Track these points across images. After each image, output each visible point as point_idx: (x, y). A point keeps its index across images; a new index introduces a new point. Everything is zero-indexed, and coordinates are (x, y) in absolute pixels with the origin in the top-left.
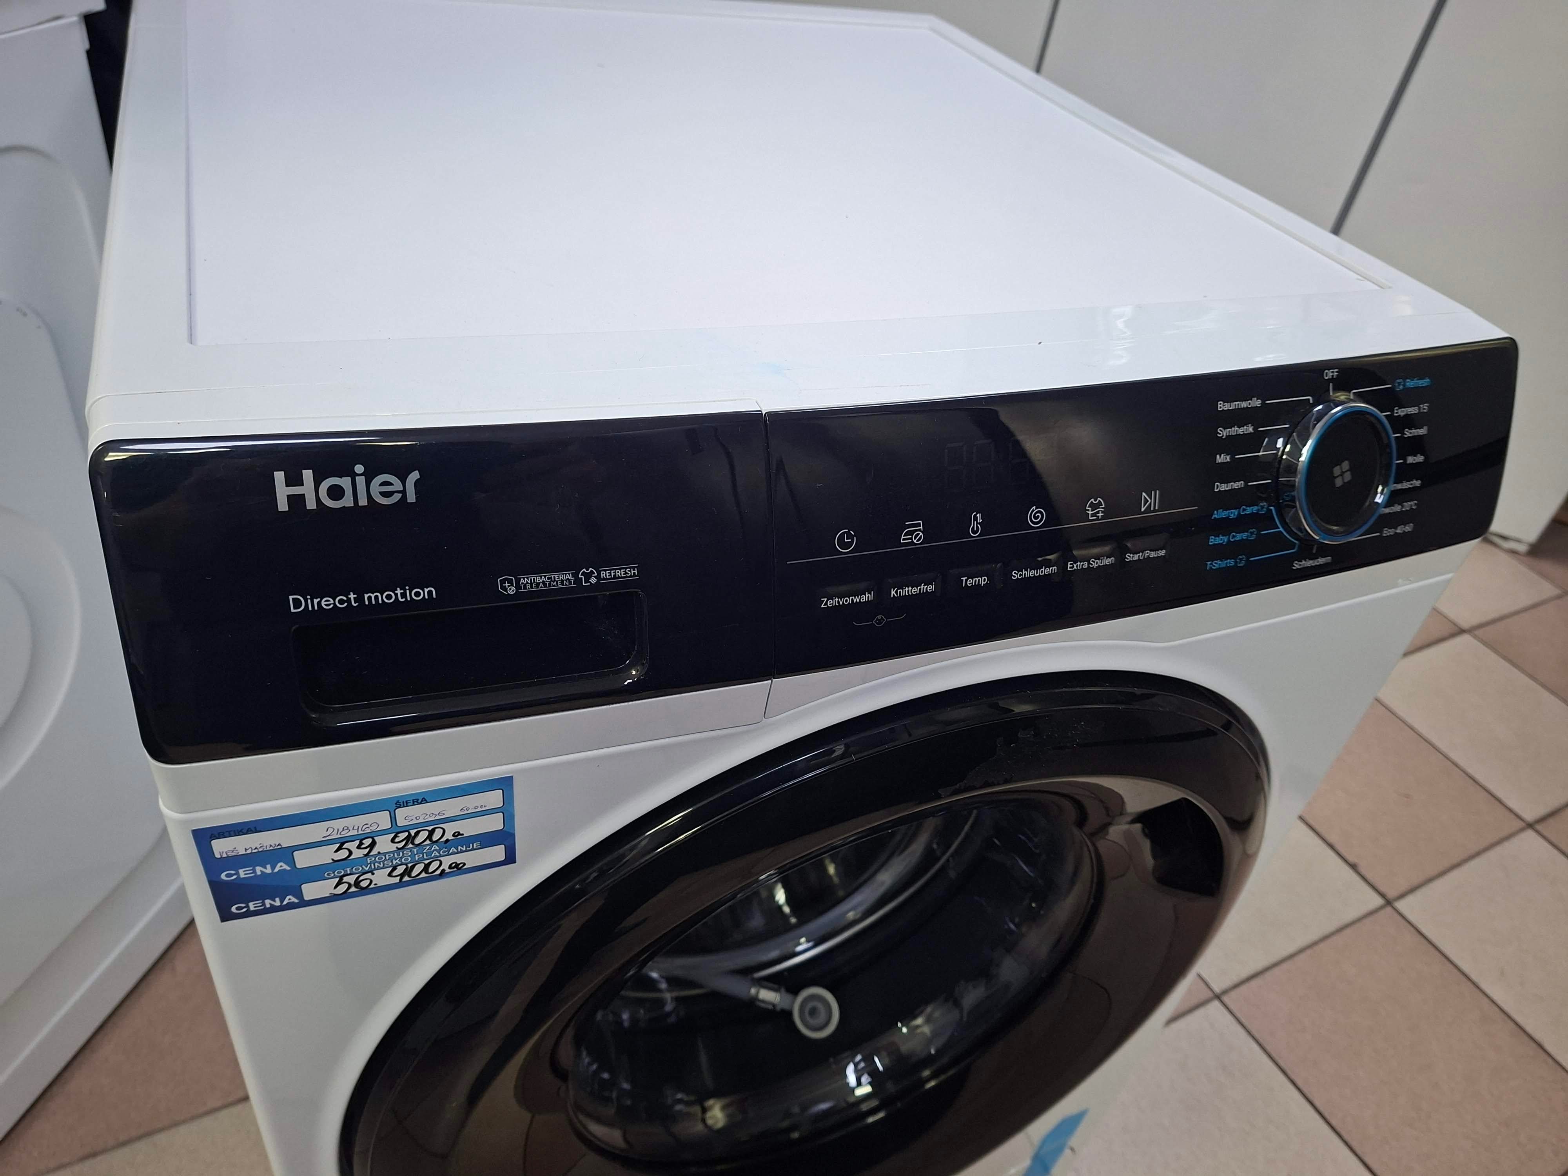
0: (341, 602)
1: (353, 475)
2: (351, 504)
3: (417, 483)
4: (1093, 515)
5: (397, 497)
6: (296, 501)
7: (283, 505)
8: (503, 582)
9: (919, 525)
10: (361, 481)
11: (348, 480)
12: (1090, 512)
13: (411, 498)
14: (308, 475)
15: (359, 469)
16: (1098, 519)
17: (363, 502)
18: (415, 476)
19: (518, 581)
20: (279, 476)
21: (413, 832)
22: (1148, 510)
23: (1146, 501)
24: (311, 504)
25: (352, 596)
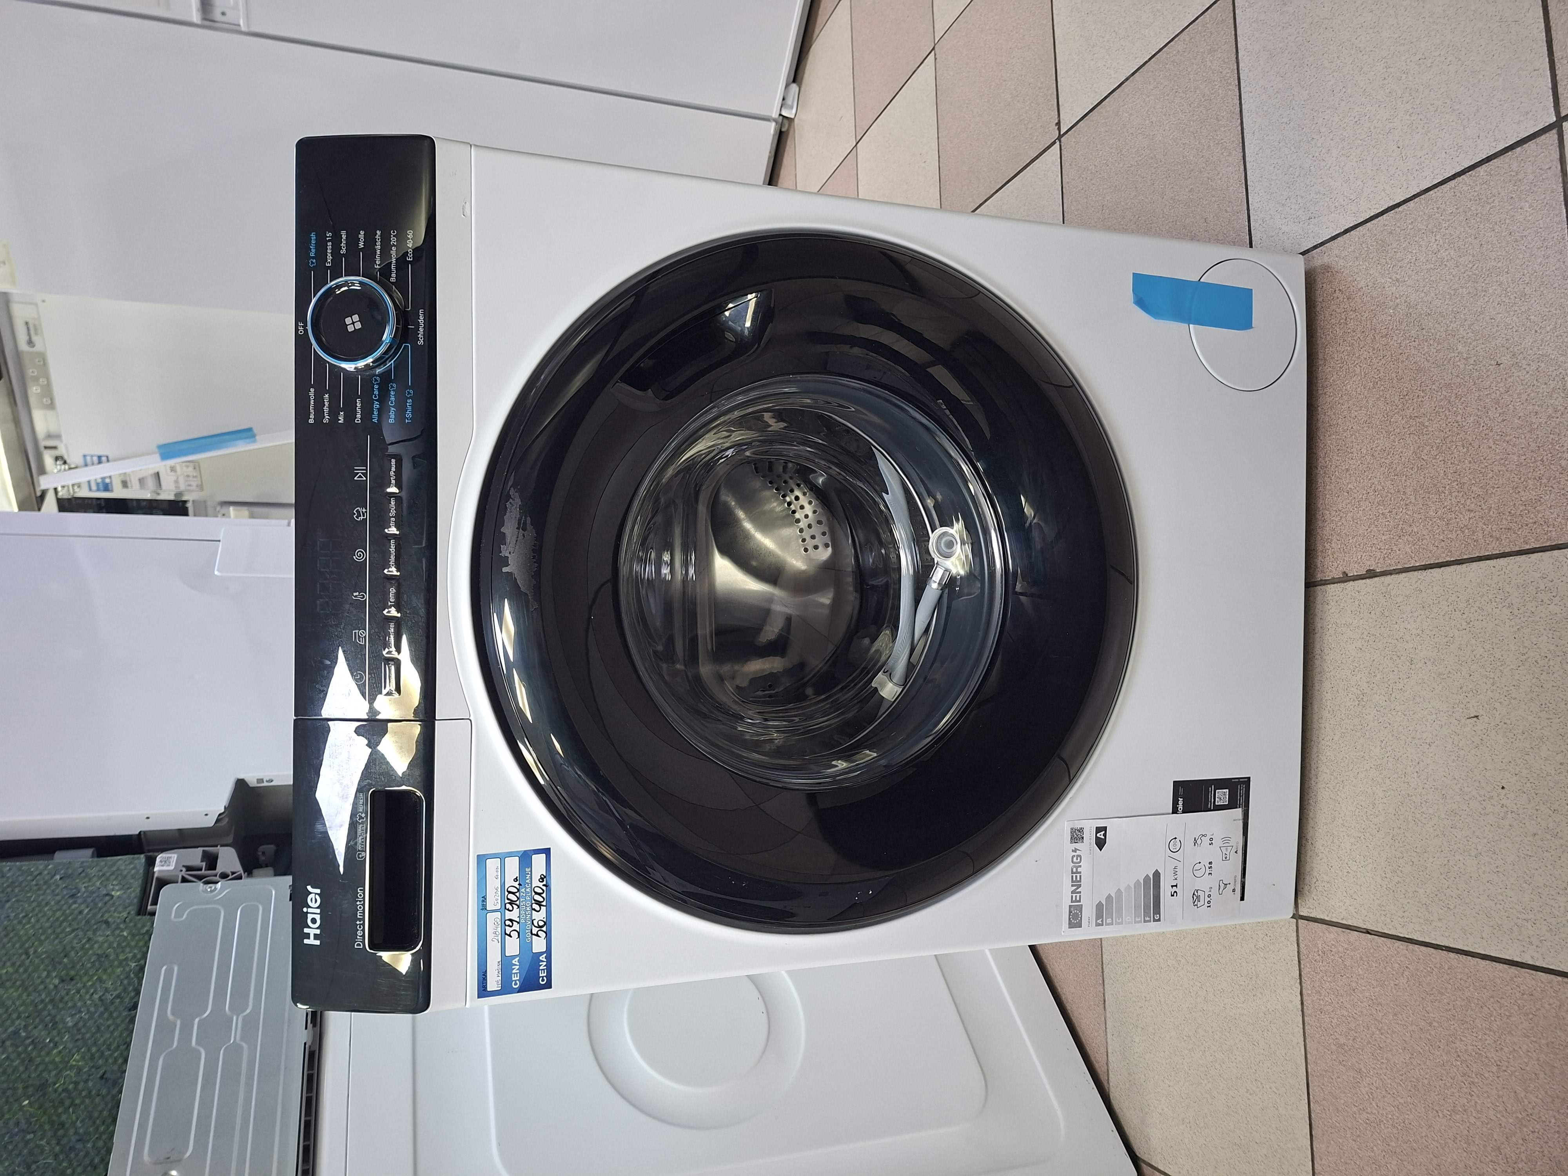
0: (360, 927)
1: (307, 913)
2: (319, 916)
3: (312, 887)
4: (364, 516)
5: (318, 897)
6: (316, 937)
7: (318, 942)
8: (359, 858)
9: (355, 633)
10: (310, 910)
11: (309, 915)
12: (362, 518)
13: (318, 891)
14: (306, 930)
15: (305, 910)
16: (366, 512)
17: (318, 911)
18: (309, 888)
19: (359, 851)
20: (306, 941)
21: (507, 901)
22: (365, 475)
23: (360, 477)
24: (318, 932)
25: (358, 923)
